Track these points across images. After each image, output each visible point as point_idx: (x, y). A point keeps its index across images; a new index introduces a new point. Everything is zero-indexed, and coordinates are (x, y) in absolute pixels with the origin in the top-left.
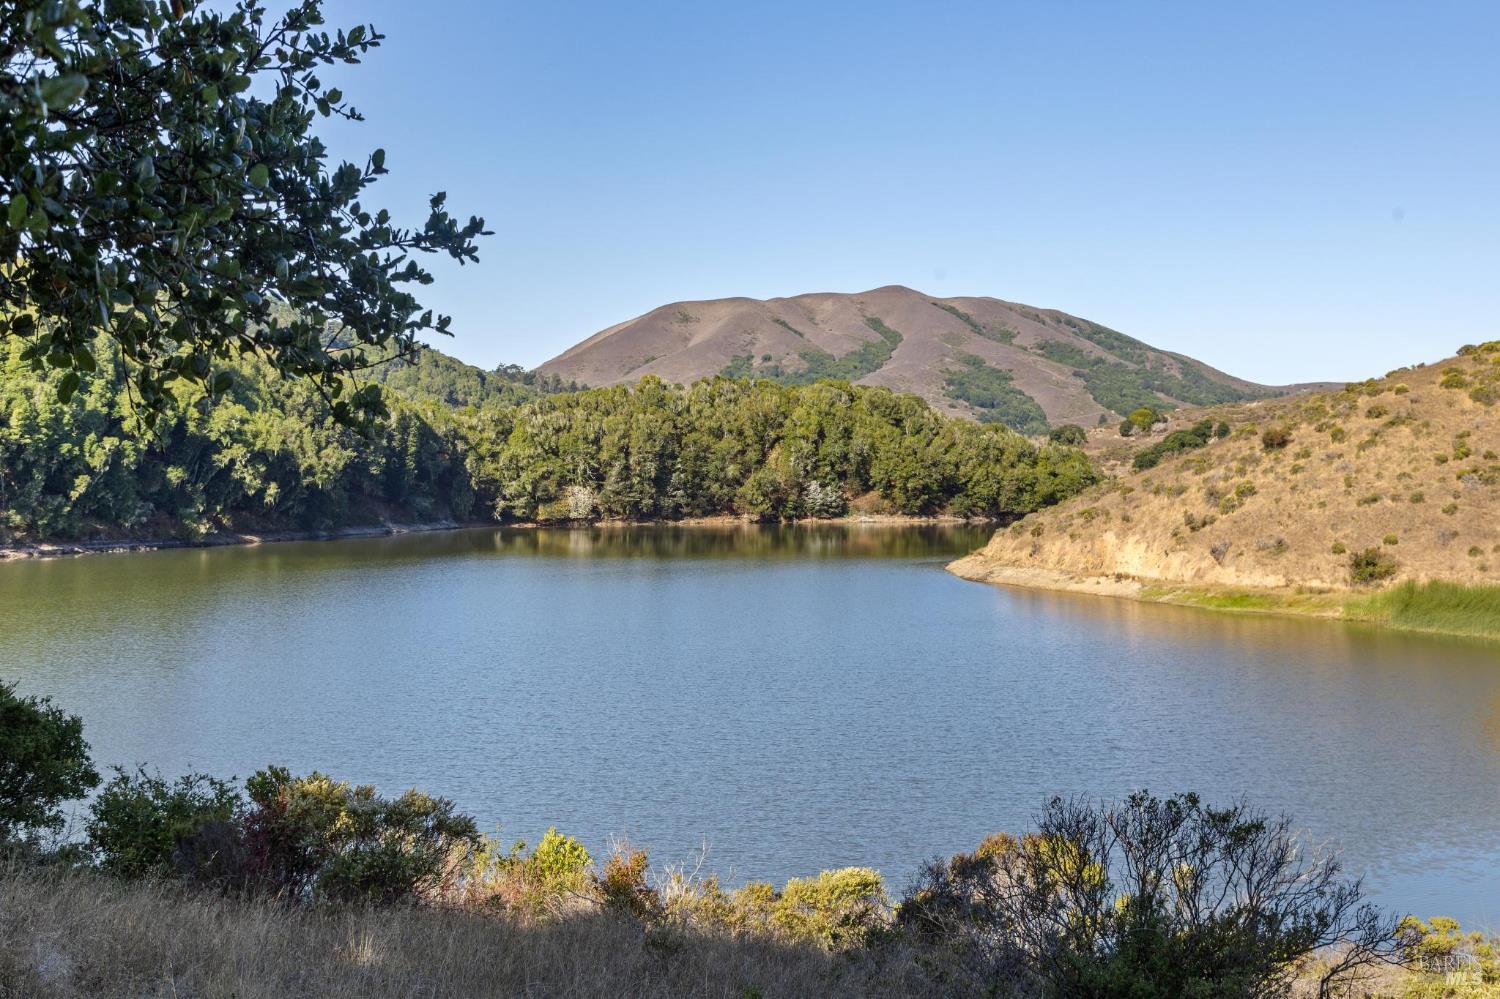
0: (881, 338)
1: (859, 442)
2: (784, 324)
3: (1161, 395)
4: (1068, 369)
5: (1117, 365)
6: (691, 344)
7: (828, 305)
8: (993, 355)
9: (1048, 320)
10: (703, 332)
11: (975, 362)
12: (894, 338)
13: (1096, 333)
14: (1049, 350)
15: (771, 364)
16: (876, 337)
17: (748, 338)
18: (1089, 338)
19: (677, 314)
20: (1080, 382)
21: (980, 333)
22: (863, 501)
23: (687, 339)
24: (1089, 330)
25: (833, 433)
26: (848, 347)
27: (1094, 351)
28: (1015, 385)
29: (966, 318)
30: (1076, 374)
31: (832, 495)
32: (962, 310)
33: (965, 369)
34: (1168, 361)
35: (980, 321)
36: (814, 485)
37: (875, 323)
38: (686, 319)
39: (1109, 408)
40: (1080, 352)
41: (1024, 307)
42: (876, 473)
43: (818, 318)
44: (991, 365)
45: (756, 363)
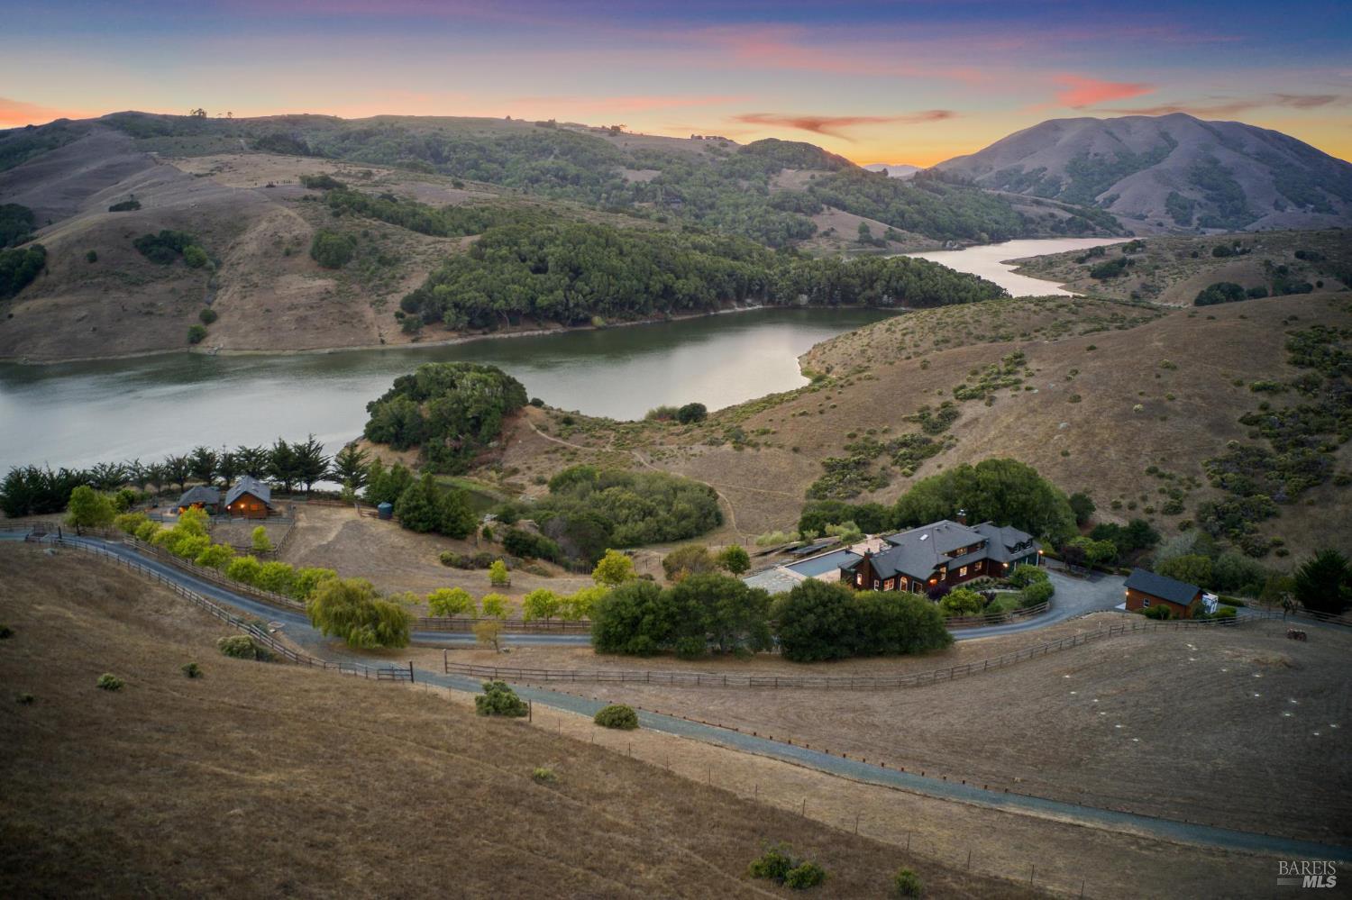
0: (1166, 144)
1: (903, 282)
2: (1111, 134)
4: (1268, 169)
6: (1058, 144)
8: (1227, 157)
10: (1067, 137)
11: (1215, 162)
12: (1173, 144)
14: (1262, 157)
15: (1098, 158)
16: (1163, 144)
17: (1089, 142)
20: (1272, 177)
21: (1226, 145)
22: (902, 302)
23: (1056, 141)
24: (1292, 144)
25: (894, 279)
26: (1145, 149)
27: (1288, 158)
28: (1233, 177)
29: (1219, 135)
30: (1271, 173)
31: (891, 300)
33: (1207, 166)
34: (1334, 165)
35: (1225, 135)
37: (1165, 135)
38: (1058, 128)
39: (1283, 195)
40: (1280, 158)
42: (906, 293)
43: (1133, 130)
44: (1223, 164)
45: (1091, 157)
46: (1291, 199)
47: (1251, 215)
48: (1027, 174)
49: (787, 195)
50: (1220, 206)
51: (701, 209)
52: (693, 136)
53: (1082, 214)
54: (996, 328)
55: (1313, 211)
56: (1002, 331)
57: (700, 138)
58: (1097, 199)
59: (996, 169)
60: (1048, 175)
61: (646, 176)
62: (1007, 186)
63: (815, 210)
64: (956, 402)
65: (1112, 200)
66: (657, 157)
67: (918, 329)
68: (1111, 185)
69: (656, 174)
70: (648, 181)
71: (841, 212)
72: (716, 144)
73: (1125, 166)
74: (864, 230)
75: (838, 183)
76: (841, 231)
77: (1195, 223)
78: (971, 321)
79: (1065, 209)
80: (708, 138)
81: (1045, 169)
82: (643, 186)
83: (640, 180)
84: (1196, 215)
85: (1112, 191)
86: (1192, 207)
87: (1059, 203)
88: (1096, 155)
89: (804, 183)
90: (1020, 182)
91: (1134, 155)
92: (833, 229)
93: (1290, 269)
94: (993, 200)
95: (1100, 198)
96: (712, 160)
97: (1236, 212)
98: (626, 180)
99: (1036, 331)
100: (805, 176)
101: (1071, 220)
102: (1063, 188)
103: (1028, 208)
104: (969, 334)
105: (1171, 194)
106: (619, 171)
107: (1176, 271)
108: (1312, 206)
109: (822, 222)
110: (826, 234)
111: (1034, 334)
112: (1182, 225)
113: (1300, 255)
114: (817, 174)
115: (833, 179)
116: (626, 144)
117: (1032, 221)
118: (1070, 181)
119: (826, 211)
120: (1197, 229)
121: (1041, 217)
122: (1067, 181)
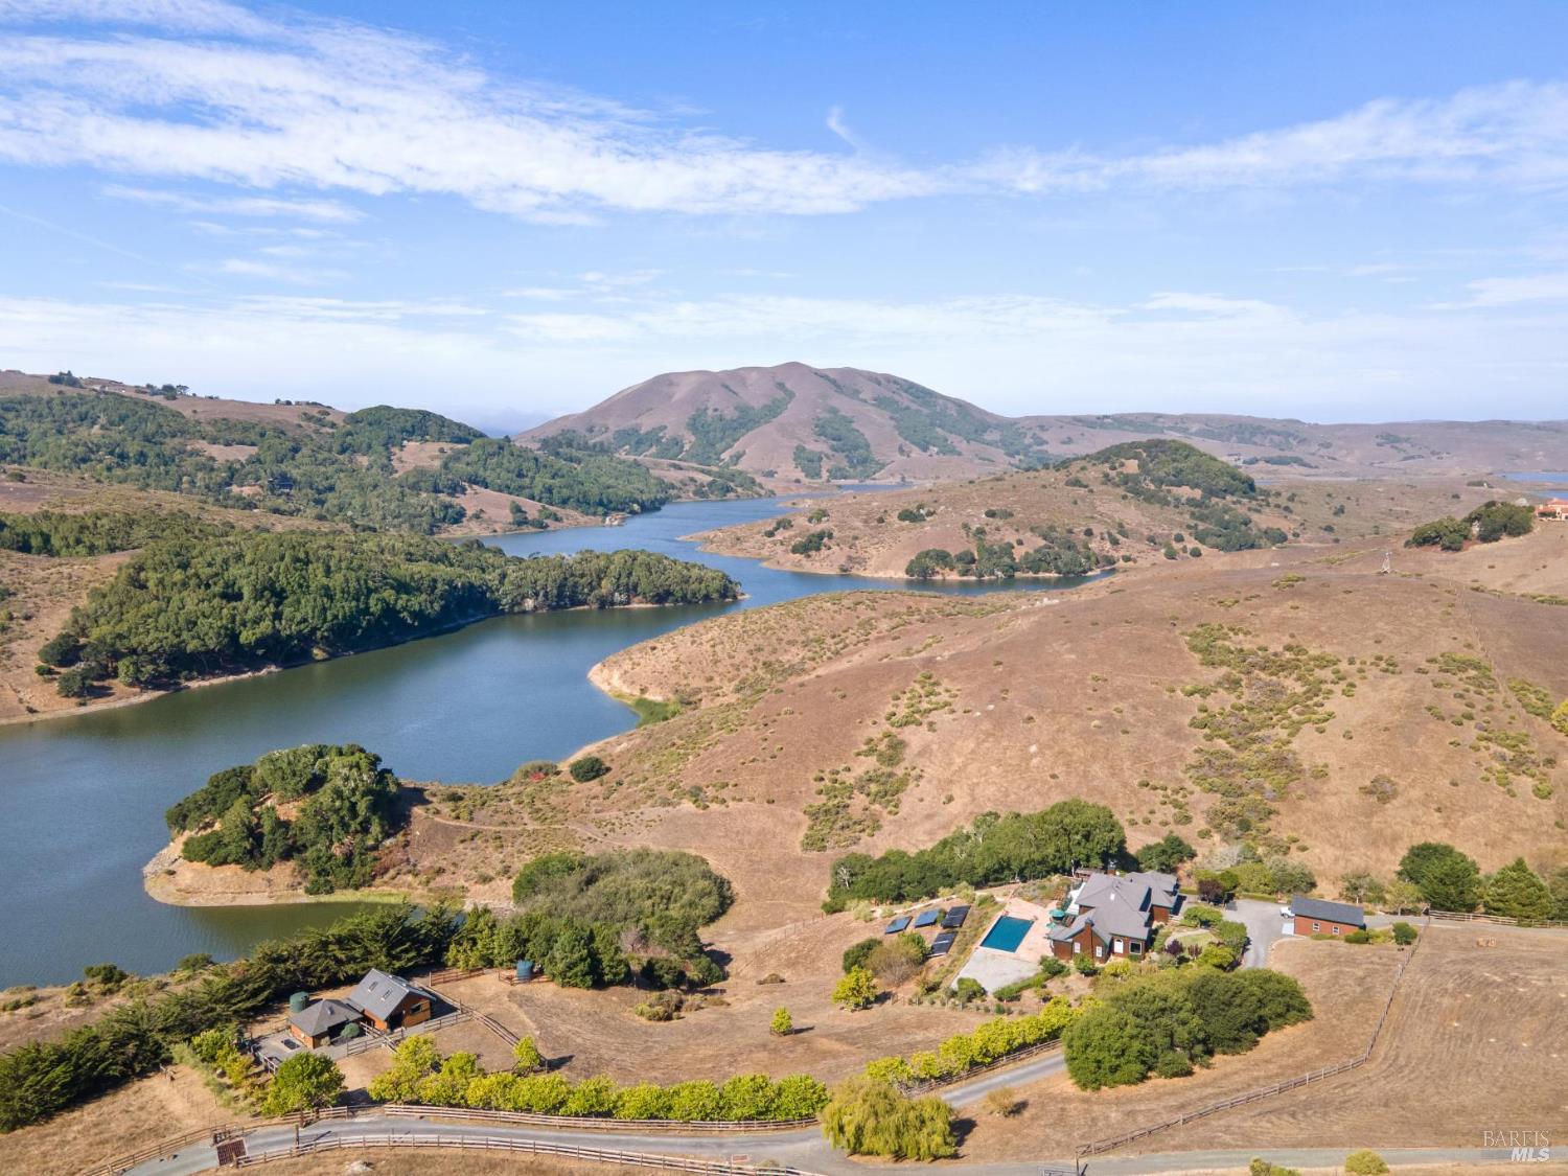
0: (783, 395)
1: (633, 579)
2: (727, 387)
3: (938, 430)
4: (887, 414)
5: (917, 411)
6: (673, 400)
7: (754, 375)
8: (845, 405)
9: (883, 382)
10: (680, 393)
11: (834, 411)
12: (791, 395)
13: (911, 388)
14: (880, 402)
15: (718, 413)
16: (780, 395)
17: (705, 396)
18: (906, 392)
19: (665, 382)
20: (893, 423)
21: (842, 392)
22: (636, 599)
23: (671, 397)
24: (906, 387)
25: (624, 575)
26: (764, 402)
27: (905, 400)
28: (854, 426)
29: (834, 382)
30: (891, 418)
31: (624, 597)
32: (832, 376)
33: (828, 416)
34: (950, 405)
35: (840, 383)
36: (617, 594)
37: (781, 386)
38: (671, 384)
39: (906, 439)
40: (897, 402)
41: (869, 372)
42: (639, 590)
43: (749, 382)
44: (843, 413)
45: (710, 412)
46: (913, 443)
47: (877, 463)
48: (647, 433)
49: (421, 472)
50: (847, 456)
51: (319, 492)
52: (278, 401)
53: (720, 476)
54: (805, 631)
55: (937, 453)
56: (811, 634)
57: (289, 403)
58: (722, 456)
59: (613, 428)
60: (668, 435)
61: (241, 454)
62: (627, 447)
63: (455, 489)
64: (894, 730)
65: (738, 457)
66: (245, 429)
67: (725, 639)
68: (736, 440)
69: (254, 450)
70: (243, 459)
71: (483, 489)
72: (314, 412)
73: (746, 421)
74: (517, 509)
75: (473, 457)
76: (491, 512)
77: (825, 475)
78: (777, 626)
79: (703, 471)
80: (298, 403)
81: (665, 427)
82: (238, 466)
83: (231, 459)
84: (826, 465)
85: (737, 447)
86: (820, 459)
87: (696, 466)
88: (716, 410)
89: (433, 458)
90: (639, 443)
91: (753, 408)
92: (482, 511)
93: (987, 529)
94: (630, 467)
95: (725, 456)
96: (317, 432)
97: (864, 461)
98: (212, 459)
99: (845, 631)
100: (433, 448)
101: (714, 482)
102: (687, 447)
103: (667, 473)
104: (780, 640)
105: (797, 448)
106: (198, 446)
107: (876, 540)
108: (936, 449)
109: (468, 501)
110: (477, 517)
111: (844, 635)
112: (812, 477)
113: (991, 514)
114: (447, 446)
115: (466, 453)
116: (195, 412)
117: (673, 487)
118: (693, 439)
119: (469, 491)
120: (828, 481)
121: (681, 482)
122: (689, 440)
